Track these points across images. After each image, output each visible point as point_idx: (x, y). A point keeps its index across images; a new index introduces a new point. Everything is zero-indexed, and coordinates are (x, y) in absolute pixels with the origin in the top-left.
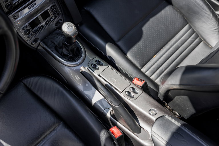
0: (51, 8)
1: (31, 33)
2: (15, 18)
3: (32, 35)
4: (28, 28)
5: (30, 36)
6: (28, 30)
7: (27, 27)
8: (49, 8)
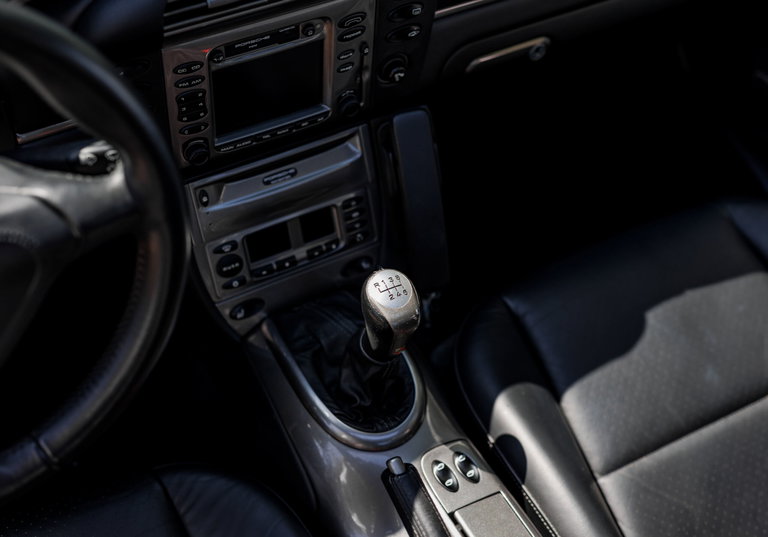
0: (346, 205)
1: (244, 273)
2: (205, 199)
3: (242, 282)
4: (239, 252)
5: (235, 284)
6: (237, 259)
7: (234, 245)
8: (339, 201)
